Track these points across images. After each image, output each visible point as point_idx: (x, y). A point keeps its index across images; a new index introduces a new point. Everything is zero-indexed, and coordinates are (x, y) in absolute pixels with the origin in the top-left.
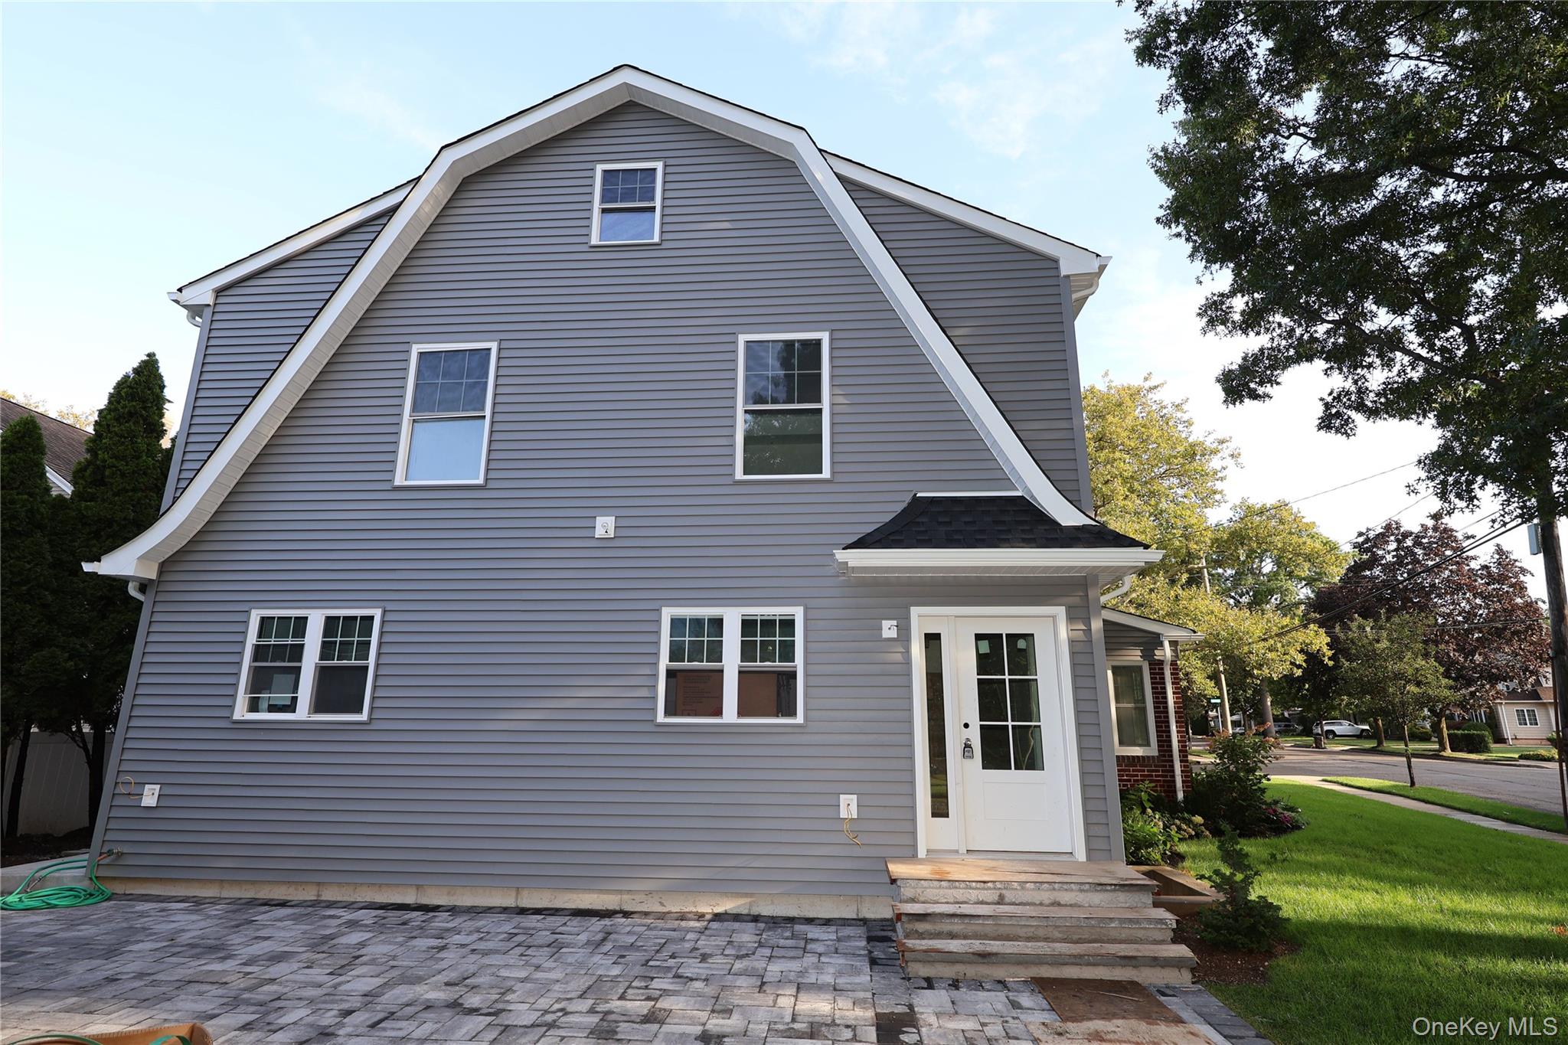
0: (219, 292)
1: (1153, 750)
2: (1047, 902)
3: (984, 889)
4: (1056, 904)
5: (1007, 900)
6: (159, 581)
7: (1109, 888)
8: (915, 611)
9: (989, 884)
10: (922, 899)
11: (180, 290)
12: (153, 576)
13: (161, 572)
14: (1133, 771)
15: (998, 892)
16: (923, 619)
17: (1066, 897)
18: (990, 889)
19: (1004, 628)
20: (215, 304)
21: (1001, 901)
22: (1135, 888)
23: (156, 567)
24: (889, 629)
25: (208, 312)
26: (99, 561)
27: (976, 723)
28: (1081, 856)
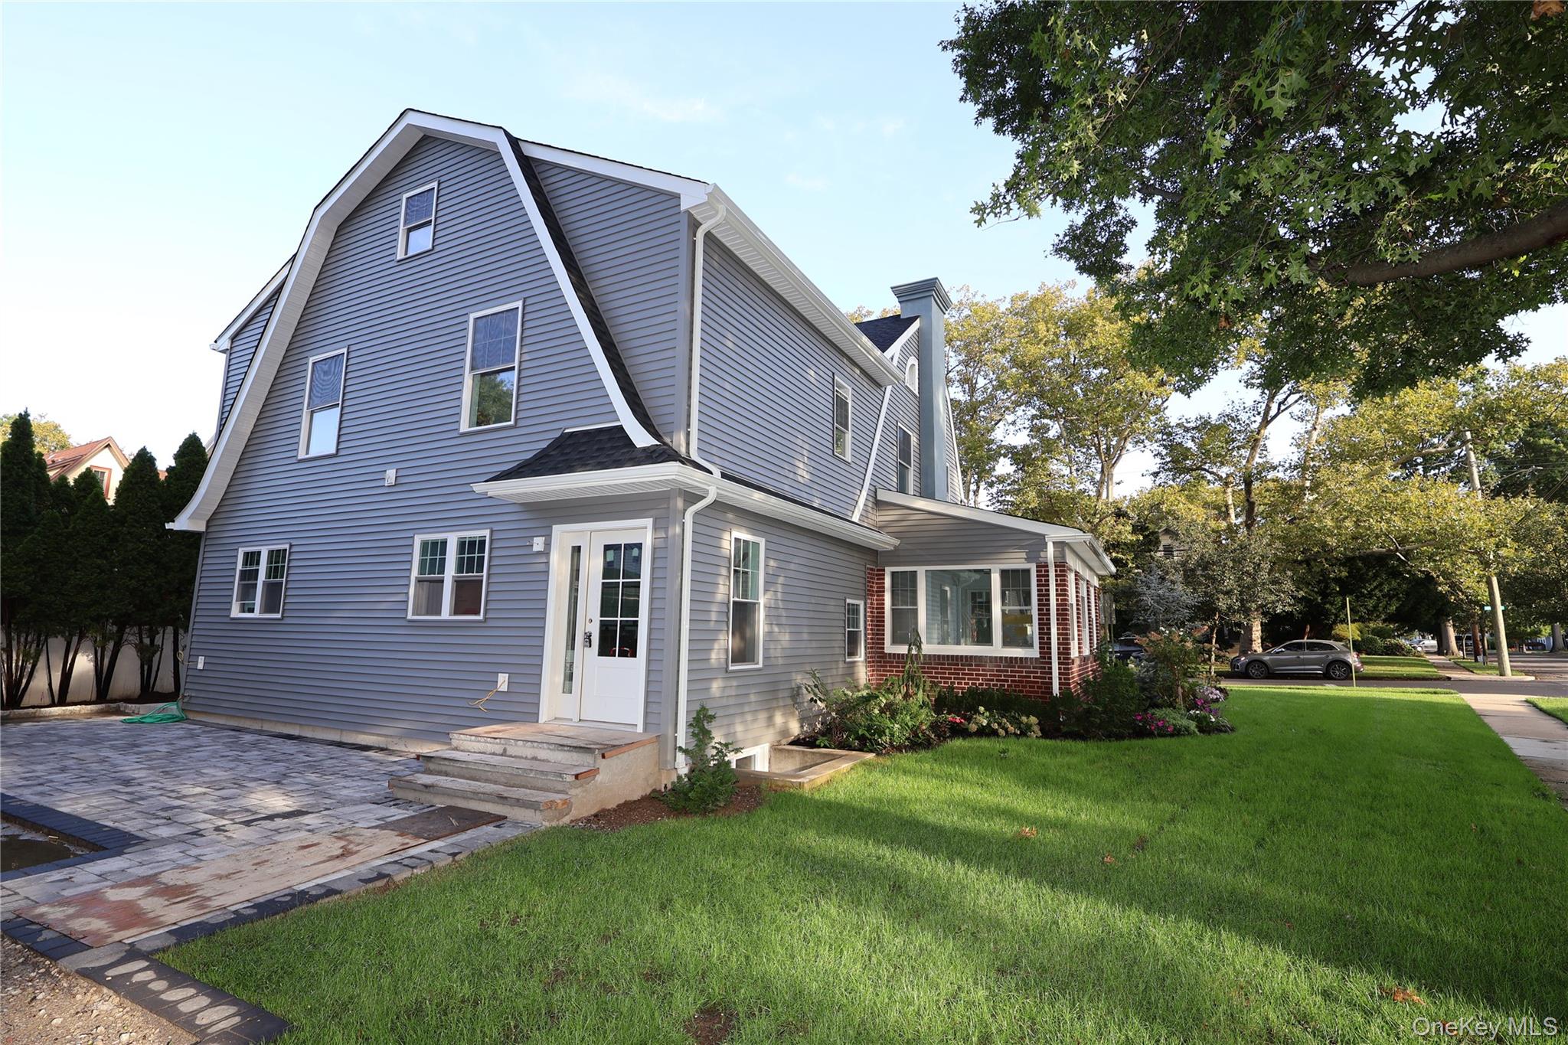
0: (233, 339)
1: (1034, 653)
2: (529, 757)
3: (494, 743)
4: (535, 758)
5: (508, 753)
6: (207, 532)
7: (566, 748)
8: (557, 529)
9: (498, 740)
10: (462, 748)
11: (216, 342)
12: (203, 529)
13: (208, 527)
14: (1011, 671)
15: (503, 747)
16: (564, 535)
17: (543, 754)
18: (497, 744)
19: (622, 539)
20: (231, 348)
21: (504, 754)
22: (582, 750)
23: (205, 523)
24: (538, 544)
25: (228, 352)
26: (173, 521)
27: (597, 619)
28: (640, 729)
